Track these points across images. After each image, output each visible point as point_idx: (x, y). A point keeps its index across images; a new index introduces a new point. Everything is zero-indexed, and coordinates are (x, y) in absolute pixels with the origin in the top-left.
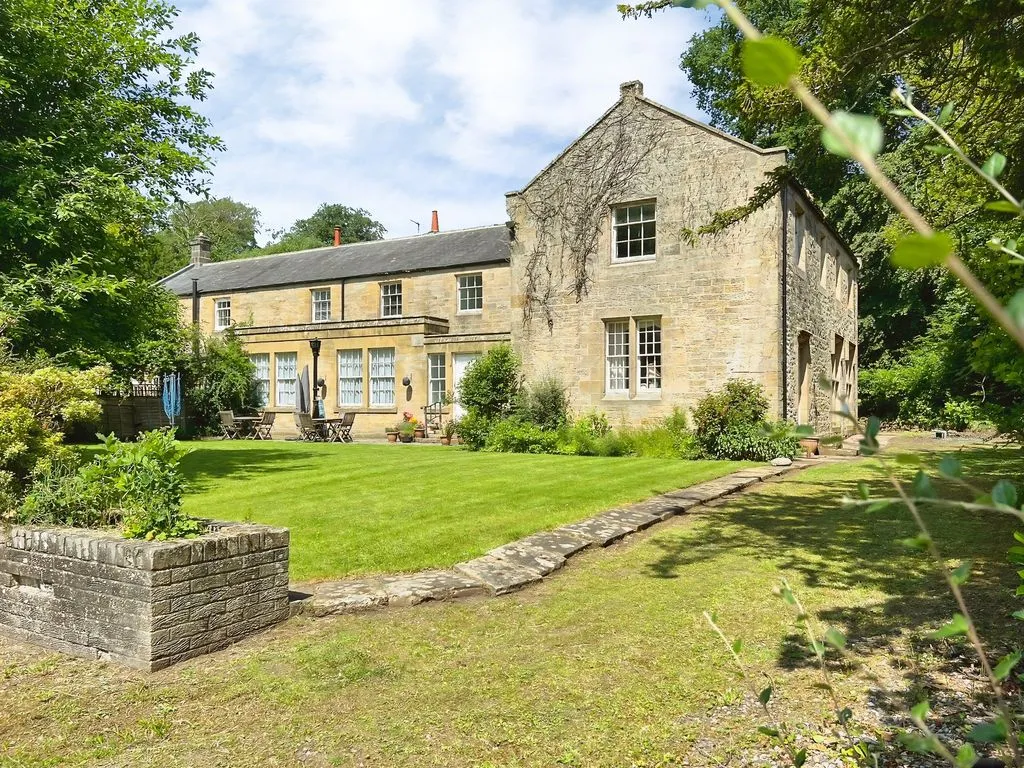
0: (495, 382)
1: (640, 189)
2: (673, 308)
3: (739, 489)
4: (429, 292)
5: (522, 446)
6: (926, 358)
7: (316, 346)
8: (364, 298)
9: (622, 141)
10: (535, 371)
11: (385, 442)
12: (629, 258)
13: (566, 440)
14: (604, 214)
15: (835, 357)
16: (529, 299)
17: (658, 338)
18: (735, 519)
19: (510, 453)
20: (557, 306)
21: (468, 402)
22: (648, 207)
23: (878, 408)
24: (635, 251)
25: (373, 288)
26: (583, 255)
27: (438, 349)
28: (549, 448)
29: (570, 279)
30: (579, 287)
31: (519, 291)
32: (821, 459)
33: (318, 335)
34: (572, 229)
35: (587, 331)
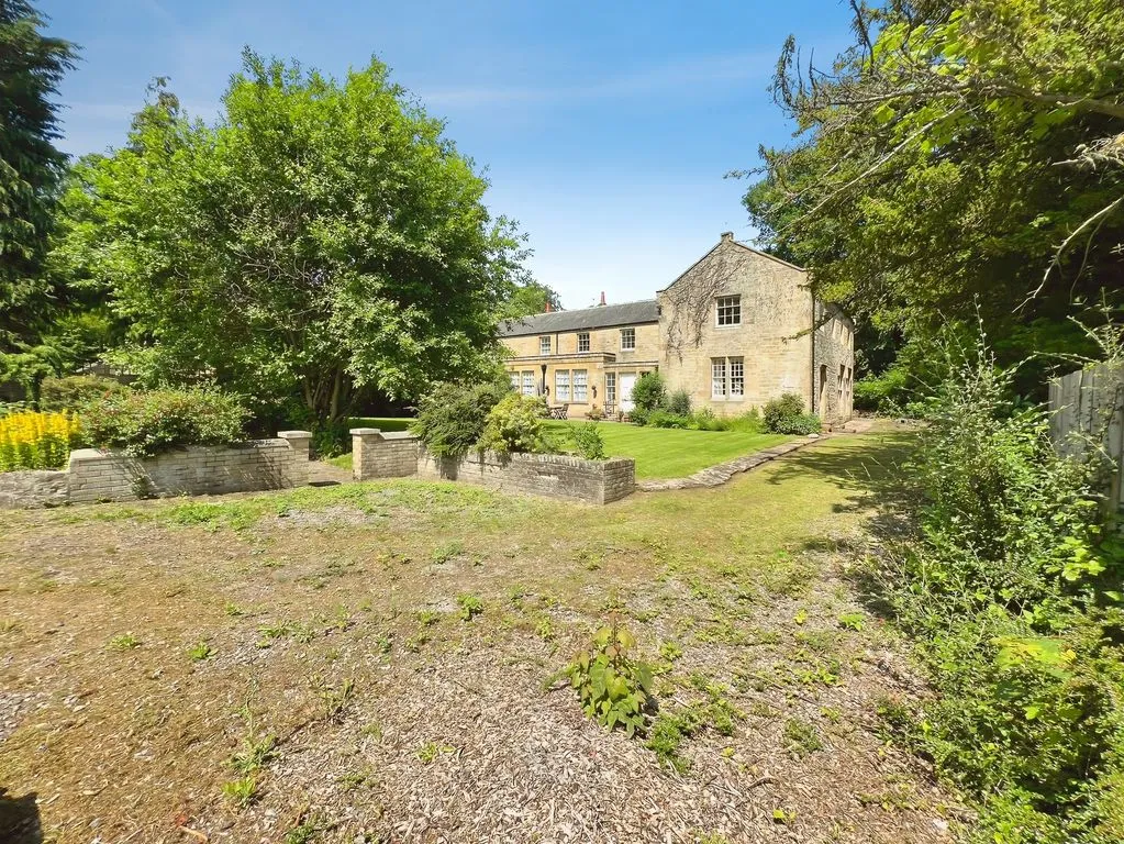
0: (652, 390)
1: (733, 289)
2: (750, 352)
3: (796, 449)
4: (604, 339)
5: (669, 425)
6: (896, 375)
7: (544, 368)
8: (568, 342)
9: (721, 264)
10: (673, 384)
11: (584, 420)
12: (725, 325)
13: (692, 421)
14: (710, 302)
15: (840, 377)
16: (669, 346)
17: (742, 368)
18: (798, 463)
19: (661, 429)
20: (685, 350)
21: (637, 401)
22: (737, 299)
23: (864, 405)
24: (729, 321)
25: (574, 337)
26: (699, 323)
27: (611, 370)
28: (683, 426)
29: (693, 336)
30: (697, 340)
31: (663, 342)
32: (834, 434)
33: (545, 362)
34: (693, 310)
35: (701, 364)
